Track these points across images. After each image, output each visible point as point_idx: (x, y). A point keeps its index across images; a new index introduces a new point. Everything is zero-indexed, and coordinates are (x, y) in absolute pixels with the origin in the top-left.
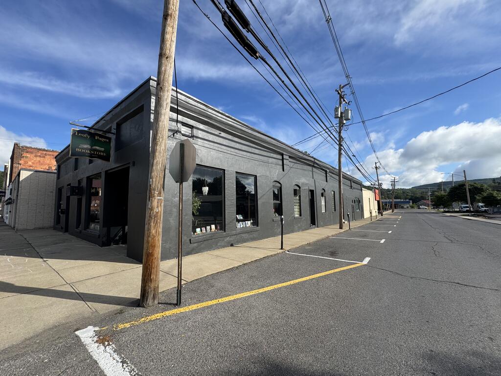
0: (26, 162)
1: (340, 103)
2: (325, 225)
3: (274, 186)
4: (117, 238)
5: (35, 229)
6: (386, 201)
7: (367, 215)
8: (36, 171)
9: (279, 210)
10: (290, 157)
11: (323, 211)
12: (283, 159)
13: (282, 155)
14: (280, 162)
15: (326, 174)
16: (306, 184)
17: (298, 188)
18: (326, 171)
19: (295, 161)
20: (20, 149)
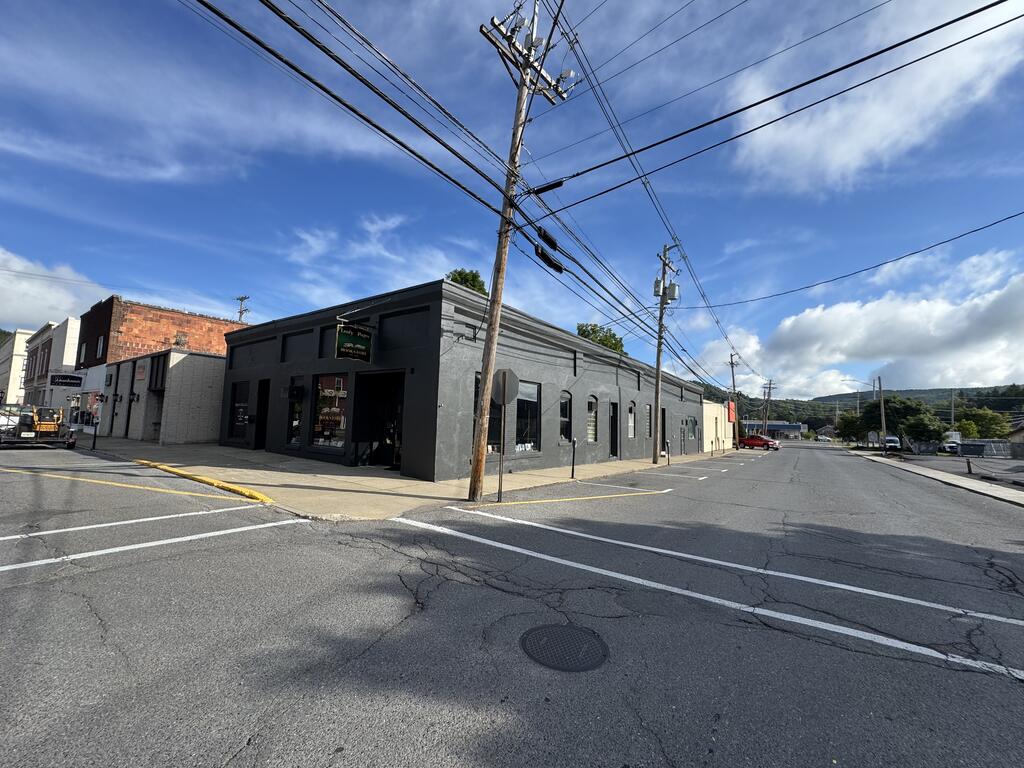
0: (130, 330)
1: (664, 273)
2: (632, 457)
3: (562, 397)
4: (365, 457)
5: (186, 443)
6: (752, 422)
7: (707, 447)
8: (191, 354)
9: (566, 430)
10: (585, 355)
11: (631, 435)
12: (575, 359)
13: (575, 352)
14: (572, 363)
15: (639, 377)
16: (607, 394)
17: (594, 400)
18: (639, 373)
19: (591, 360)
20: (121, 306)
